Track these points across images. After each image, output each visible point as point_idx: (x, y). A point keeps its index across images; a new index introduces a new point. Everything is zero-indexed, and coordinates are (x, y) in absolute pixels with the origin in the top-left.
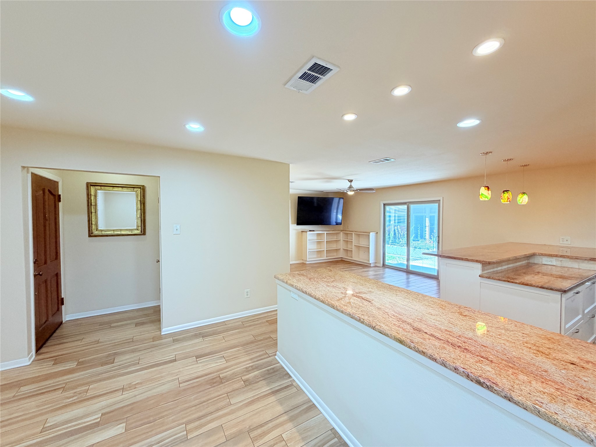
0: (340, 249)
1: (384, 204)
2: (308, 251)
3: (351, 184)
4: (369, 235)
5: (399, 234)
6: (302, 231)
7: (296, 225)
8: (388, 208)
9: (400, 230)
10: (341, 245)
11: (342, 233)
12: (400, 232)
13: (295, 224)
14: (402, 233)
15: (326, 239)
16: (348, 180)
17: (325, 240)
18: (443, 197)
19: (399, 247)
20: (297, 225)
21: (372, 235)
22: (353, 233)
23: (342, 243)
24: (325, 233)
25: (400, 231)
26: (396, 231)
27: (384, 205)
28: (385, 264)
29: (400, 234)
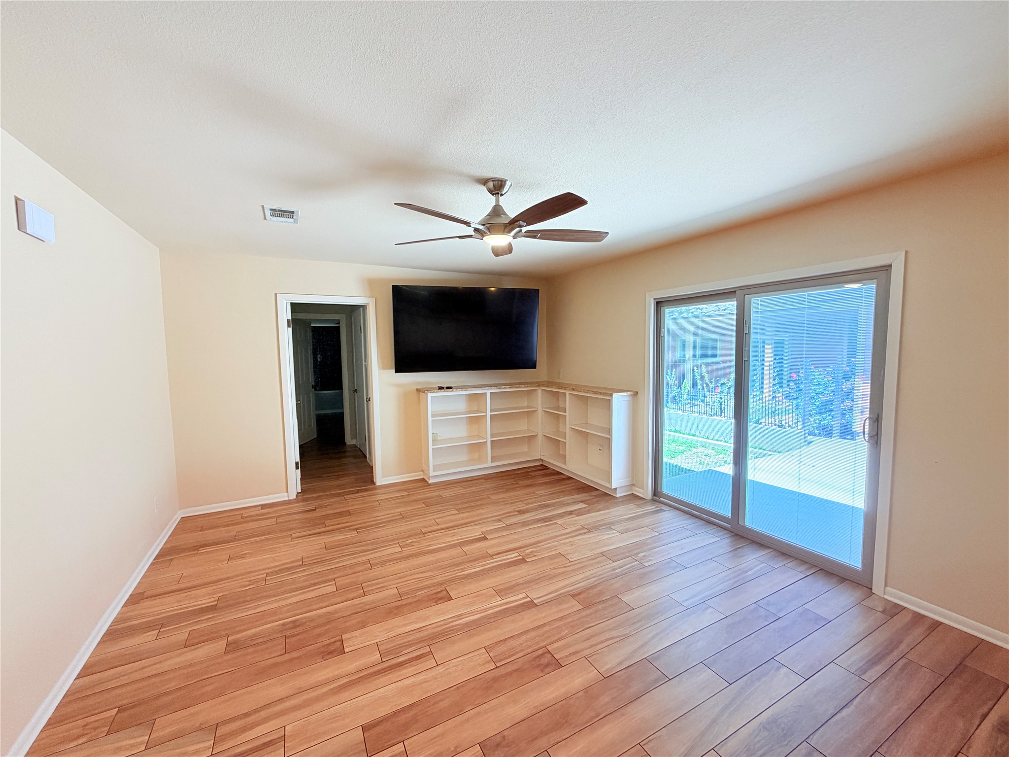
0: (537, 435)
1: (657, 302)
2: (431, 447)
3: (497, 201)
4: (609, 403)
5: (705, 385)
6: (418, 391)
7: (394, 371)
8: (669, 312)
9: (706, 376)
10: (540, 426)
11: (540, 391)
12: (708, 381)
13: (392, 369)
14: (711, 382)
15: (492, 411)
16: (484, 182)
17: (489, 414)
18: (906, 252)
19: (705, 416)
20: (398, 371)
21: (620, 401)
22: (568, 393)
23: (540, 421)
24: (488, 392)
25: (706, 379)
26: (698, 377)
27: (659, 304)
28: (661, 492)
29: (707, 384)
